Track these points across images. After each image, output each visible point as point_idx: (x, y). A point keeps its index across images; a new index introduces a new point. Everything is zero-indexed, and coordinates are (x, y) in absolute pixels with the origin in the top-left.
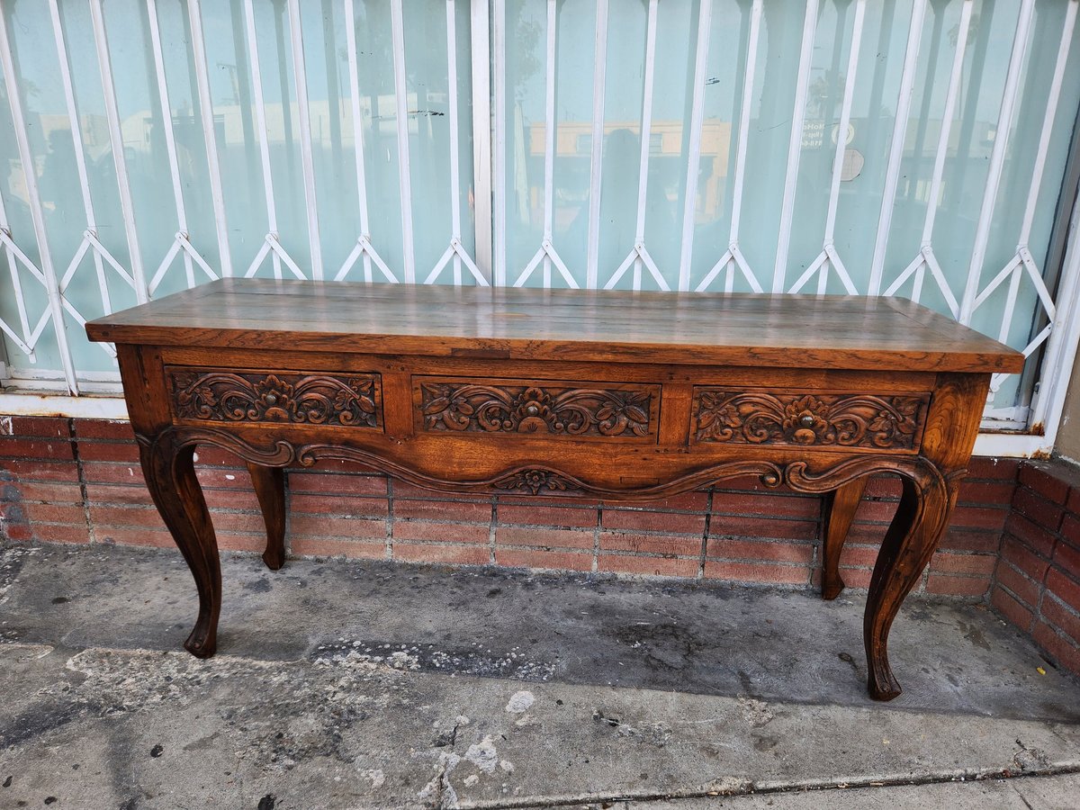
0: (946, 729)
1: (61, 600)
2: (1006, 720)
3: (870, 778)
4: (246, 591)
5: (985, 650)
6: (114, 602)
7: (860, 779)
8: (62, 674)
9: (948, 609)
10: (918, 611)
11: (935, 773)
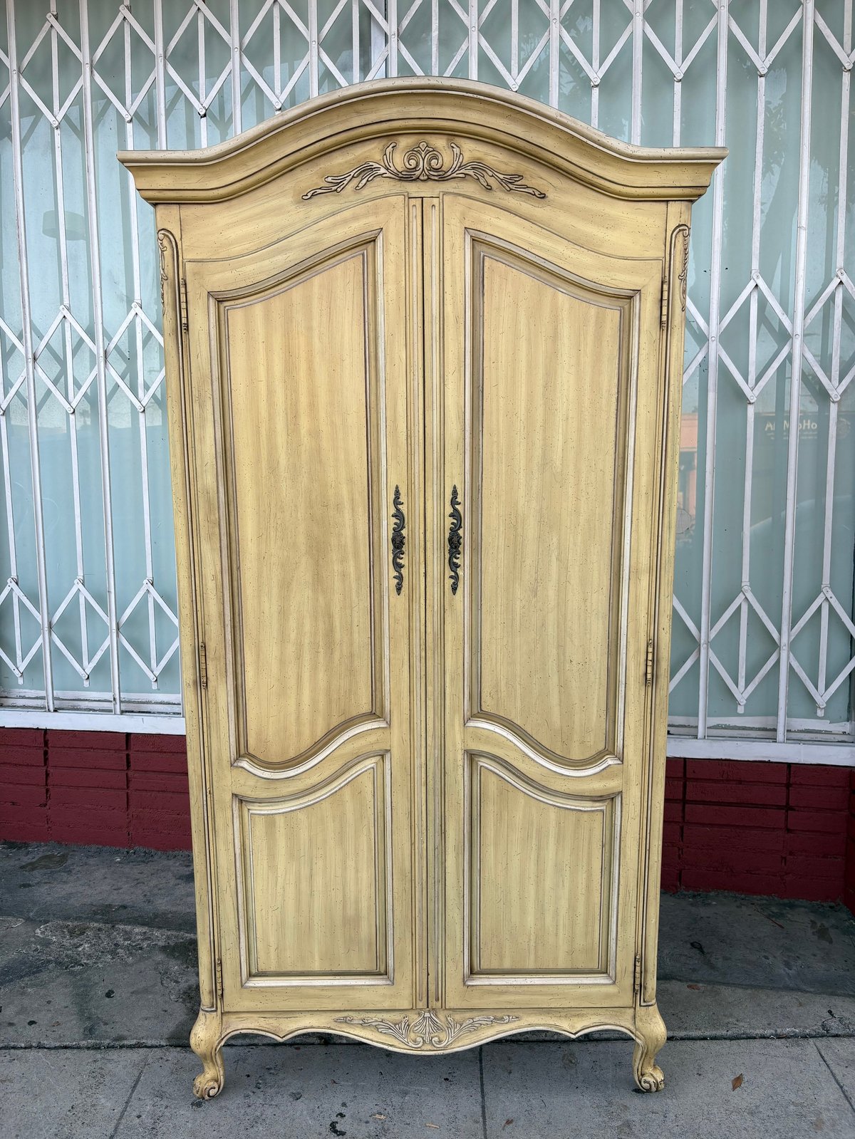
0: (769, 1001)
1: (25, 886)
2: (825, 996)
3: (690, 1033)
4: (178, 881)
5: (828, 944)
6: (68, 888)
7: (682, 1034)
8: (33, 939)
9: (806, 910)
10: (776, 911)
11: (748, 1031)
